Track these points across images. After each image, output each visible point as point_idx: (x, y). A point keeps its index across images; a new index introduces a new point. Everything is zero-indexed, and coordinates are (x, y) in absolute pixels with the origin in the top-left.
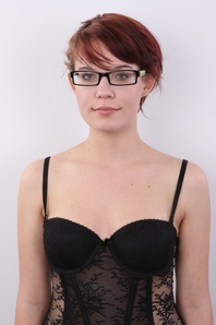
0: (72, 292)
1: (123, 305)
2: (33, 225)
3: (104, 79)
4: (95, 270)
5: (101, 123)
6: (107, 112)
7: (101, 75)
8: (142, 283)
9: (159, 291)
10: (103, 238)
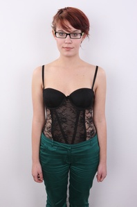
0: (55, 116)
1: (75, 121)
2: (38, 92)
3: (68, 36)
4: (64, 108)
5: (66, 53)
6: (68, 49)
7: (67, 34)
8: (82, 112)
9: (88, 115)
10: (66, 96)
